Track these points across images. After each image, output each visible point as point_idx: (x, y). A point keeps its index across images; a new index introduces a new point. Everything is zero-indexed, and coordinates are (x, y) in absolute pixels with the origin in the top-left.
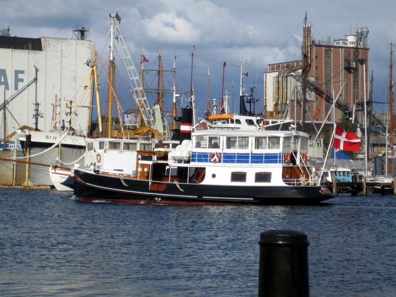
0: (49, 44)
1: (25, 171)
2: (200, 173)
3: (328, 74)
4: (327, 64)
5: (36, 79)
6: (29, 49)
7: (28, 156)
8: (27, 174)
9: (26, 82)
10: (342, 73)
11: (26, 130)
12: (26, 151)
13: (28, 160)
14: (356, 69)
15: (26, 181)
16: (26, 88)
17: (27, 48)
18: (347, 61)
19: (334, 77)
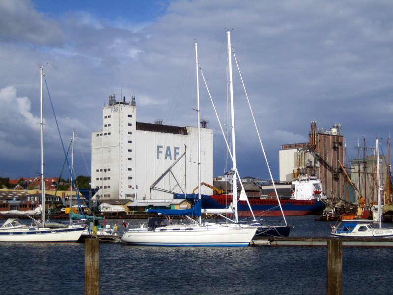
0: (192, 131)
3: (325, 151)
4: (325, 145)
5: (185, 153)
6: (181, 134)
9: (180, 155)
10: (332, 150)
14: (338, 148)
16: (180, 159)
18: (334, 143)
19: (328, 152)
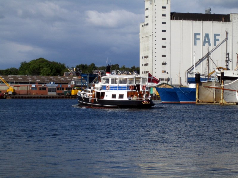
0: (234, 18)
1: (221, 94)
2: (103, 94)
5: (227, 39)
6: (222, 21)
7: (222, 85)
8: (222, 96)
9: (221, 41)
11: (221, 70)
12: (221, 82)
13: (222, 88)
15: (221, 100)
16: (221, 45)
17: (221, 20)
